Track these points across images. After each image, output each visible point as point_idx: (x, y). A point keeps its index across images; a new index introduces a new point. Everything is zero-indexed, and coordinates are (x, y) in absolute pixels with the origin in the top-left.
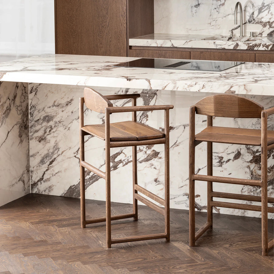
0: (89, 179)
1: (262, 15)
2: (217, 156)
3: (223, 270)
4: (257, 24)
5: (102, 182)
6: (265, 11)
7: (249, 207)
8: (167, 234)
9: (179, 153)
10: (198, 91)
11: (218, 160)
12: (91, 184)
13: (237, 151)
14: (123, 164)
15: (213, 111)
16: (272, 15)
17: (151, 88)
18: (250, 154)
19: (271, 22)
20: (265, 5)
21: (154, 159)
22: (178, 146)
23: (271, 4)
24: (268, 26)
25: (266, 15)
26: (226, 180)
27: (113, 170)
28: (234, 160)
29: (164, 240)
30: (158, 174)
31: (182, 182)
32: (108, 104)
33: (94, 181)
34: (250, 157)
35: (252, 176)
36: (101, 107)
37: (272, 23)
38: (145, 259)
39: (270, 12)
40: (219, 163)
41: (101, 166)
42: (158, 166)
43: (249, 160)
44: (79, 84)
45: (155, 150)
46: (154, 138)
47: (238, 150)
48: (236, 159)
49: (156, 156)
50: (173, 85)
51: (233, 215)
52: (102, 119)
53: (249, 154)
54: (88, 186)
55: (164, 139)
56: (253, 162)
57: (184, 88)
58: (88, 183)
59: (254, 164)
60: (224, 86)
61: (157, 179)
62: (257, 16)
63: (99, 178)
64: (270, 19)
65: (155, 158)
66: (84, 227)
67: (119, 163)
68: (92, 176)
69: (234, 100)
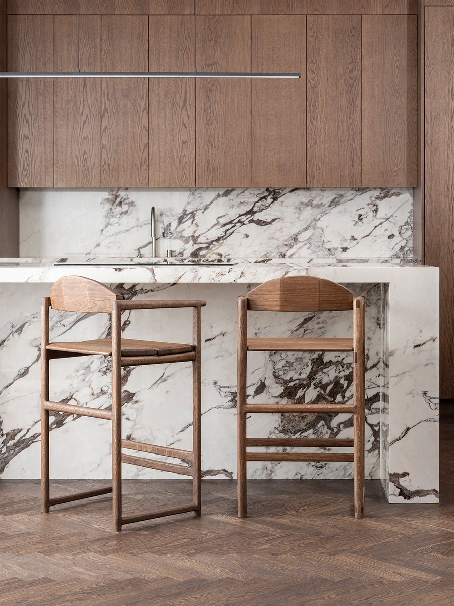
0: (13, 446)
1: (182, 226)
2: (229, 392)
3: (324, 539)
4: (176, 240)
5: (37, 449)
6: (187, 220)
7: (304, 456)
8: (199, 503)
9: (168, 392)
10: (233, 282)
11: (230, 398)
12: (16, 454)
13: (260, 382)
14: (73, 416)
15: (279, 303)
16: (197, 226)
17: (156, 280)
18: (280, 385)
19: (195, 236)
20: (187, 213)
21: (126, 404)
22: (165, 381)
23: (196, 211)
24: (191, 242)
25: (189, 227)
26: (299, 409)
27: (56, 428)
28: (256, 395)
29: (192, 514)
30: (132, 428)
31: (172, 436)
32: (116, 296)
33: (23, 449)
34: (281, 390)
35: (282, 417)
36: (99, 303)
37: (197, 237)
38: (192, 539)
39: (194, 222)
40: (231, 403)
41: (36, 423)
42: (132, 415)
43: (278, 394)
44: (30, 281)
45: (128, 390)
46: (181, 351)
47: (261, 380)
48: (257, 395)
49: (129, 399)
50: (193, 274)
51: (254, 479)
52: (37, 348)
53: (278, 385)
54: (12, 458)
55: (193, 353)
56: (285, 396)
57: (210, 279)
58: (11, 453)
59: (287, 399)
60: (275, 272)
61: (130, 435)
62: (176, 228)
63: (31, 444)
64: (194, 232)
65: (128, 403)
66: (48, 511)
67: (65, 417)
68: (18, 441)
69: (313, 284)
